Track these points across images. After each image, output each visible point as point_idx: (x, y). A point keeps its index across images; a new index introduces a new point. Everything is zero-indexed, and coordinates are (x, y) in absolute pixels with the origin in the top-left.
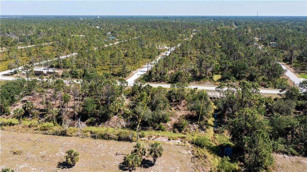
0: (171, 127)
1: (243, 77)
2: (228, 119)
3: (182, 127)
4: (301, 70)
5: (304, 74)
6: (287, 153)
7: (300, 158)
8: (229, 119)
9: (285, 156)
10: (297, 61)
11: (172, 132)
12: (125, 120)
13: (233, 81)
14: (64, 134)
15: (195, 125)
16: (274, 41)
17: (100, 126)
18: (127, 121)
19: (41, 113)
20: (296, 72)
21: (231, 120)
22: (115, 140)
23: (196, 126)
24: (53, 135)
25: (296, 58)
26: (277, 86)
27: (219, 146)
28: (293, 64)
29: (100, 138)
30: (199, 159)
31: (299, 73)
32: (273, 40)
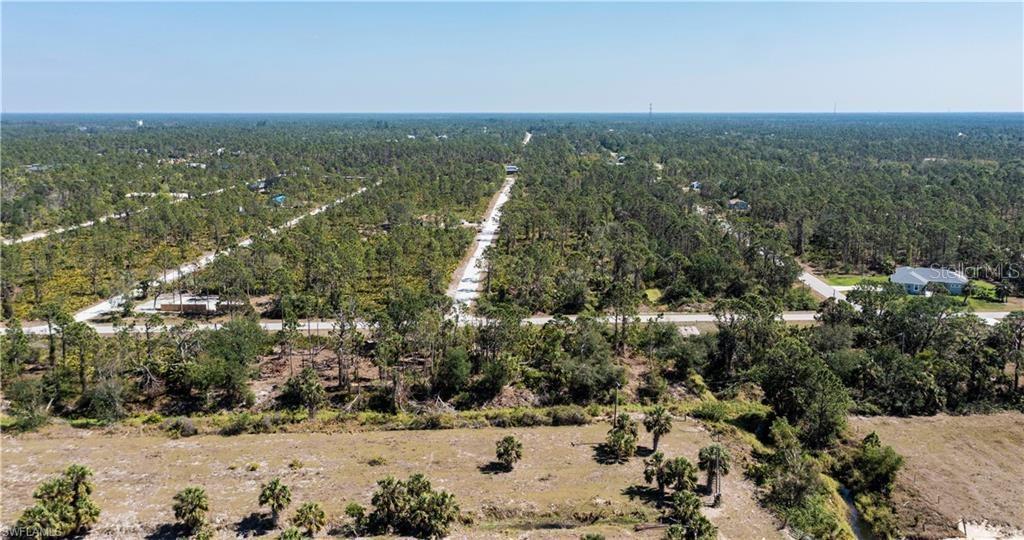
0: (634, 396)
1: (717, 290)
2: (737, 371)
3: (657, 393)
4: (827, 268)
5: (836, 276)
6: (863, 413)
7: (885, 418)
8: (740, 370)
9: (861, 417)
10: (811, 247)
11: (639, 405)
12: (535, 391)
13: (699, 301)
14: (434, 425)
15: (679, 389)
16: (735, 197)
17: (483, 407)
18: (541, 392)
19: (333, 394)
20: (818, 273)
21: (744, 372)
22: (546, 424)
23: (681, 389)
24: (411, 429)
25: (807, 241)
26: (795, 304)
27: (739, 418)
28: (806, 255)
29: (514, 425)
30: (724, 435)
31: (824, 274)
32: (735, 194)
